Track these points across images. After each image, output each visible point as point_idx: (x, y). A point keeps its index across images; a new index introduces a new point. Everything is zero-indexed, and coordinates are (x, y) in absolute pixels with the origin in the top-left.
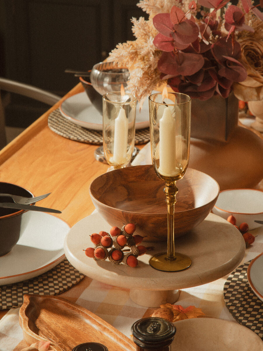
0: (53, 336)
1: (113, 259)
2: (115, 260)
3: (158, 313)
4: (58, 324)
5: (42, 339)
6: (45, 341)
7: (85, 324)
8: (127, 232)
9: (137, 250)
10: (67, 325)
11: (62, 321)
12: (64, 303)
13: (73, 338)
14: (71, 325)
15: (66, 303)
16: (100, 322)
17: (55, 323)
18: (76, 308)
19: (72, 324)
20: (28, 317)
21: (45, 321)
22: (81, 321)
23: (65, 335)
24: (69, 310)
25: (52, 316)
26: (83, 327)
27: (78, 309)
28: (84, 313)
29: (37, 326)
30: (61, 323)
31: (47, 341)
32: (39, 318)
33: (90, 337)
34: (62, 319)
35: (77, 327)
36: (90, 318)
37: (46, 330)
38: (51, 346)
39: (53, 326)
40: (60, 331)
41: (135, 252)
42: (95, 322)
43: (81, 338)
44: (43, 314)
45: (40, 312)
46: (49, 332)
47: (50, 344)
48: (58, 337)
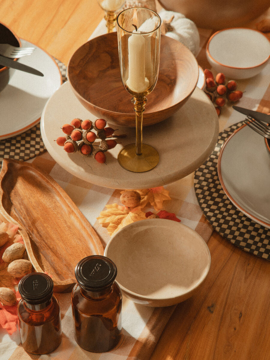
0: (24, 214)
1: (82, 153)
2: (84, 154)
3: (125, 196)
4: (31, 198)
5: (12, 221)
6: (14, 223)
7: (56, 201)
8: (97, 127)
9: (106, 146)
10: (39, 200)
11: (36, 194)
12: (40, 174)
13: (42, 218)
14: (42, 201)
15: (42, 174)
16: (69, 204)
17: (28, 196)
18: (49, 182)
19: (44, 200)
20: (3, 190)
21: (20, 193)
22: (52, 197)
23: (35, 214)
24: (44, 182)
25: (28, 187)
26: (53, 205)
27: (52, 184)
28: (56, 189)
29: (11, 199)
30: (34, 197)
31: (16, 224)
32: (14, 188)
33: (58, 219)
34: (36, 192)
35: (48, 204)
36: (61, 196)
37: (18, 205)
38: (19, 231)
39: (26, 202)
40: (31, 209)
41: (104, 147)
42: (65, 202)
43: (49, 219)
44: (19, 183)
45: (17, 180)
46: (21, 209)
47: (19, 229)
48: (28, 216)
